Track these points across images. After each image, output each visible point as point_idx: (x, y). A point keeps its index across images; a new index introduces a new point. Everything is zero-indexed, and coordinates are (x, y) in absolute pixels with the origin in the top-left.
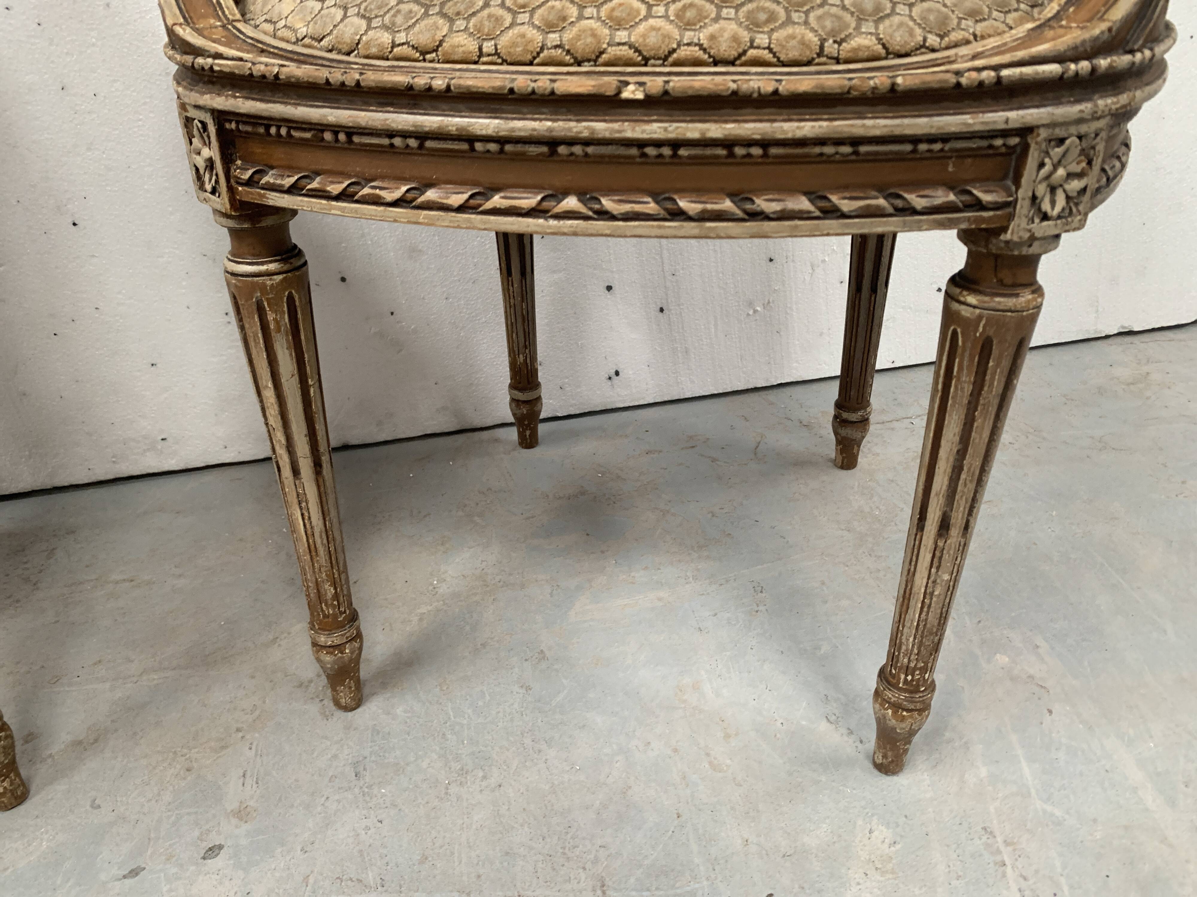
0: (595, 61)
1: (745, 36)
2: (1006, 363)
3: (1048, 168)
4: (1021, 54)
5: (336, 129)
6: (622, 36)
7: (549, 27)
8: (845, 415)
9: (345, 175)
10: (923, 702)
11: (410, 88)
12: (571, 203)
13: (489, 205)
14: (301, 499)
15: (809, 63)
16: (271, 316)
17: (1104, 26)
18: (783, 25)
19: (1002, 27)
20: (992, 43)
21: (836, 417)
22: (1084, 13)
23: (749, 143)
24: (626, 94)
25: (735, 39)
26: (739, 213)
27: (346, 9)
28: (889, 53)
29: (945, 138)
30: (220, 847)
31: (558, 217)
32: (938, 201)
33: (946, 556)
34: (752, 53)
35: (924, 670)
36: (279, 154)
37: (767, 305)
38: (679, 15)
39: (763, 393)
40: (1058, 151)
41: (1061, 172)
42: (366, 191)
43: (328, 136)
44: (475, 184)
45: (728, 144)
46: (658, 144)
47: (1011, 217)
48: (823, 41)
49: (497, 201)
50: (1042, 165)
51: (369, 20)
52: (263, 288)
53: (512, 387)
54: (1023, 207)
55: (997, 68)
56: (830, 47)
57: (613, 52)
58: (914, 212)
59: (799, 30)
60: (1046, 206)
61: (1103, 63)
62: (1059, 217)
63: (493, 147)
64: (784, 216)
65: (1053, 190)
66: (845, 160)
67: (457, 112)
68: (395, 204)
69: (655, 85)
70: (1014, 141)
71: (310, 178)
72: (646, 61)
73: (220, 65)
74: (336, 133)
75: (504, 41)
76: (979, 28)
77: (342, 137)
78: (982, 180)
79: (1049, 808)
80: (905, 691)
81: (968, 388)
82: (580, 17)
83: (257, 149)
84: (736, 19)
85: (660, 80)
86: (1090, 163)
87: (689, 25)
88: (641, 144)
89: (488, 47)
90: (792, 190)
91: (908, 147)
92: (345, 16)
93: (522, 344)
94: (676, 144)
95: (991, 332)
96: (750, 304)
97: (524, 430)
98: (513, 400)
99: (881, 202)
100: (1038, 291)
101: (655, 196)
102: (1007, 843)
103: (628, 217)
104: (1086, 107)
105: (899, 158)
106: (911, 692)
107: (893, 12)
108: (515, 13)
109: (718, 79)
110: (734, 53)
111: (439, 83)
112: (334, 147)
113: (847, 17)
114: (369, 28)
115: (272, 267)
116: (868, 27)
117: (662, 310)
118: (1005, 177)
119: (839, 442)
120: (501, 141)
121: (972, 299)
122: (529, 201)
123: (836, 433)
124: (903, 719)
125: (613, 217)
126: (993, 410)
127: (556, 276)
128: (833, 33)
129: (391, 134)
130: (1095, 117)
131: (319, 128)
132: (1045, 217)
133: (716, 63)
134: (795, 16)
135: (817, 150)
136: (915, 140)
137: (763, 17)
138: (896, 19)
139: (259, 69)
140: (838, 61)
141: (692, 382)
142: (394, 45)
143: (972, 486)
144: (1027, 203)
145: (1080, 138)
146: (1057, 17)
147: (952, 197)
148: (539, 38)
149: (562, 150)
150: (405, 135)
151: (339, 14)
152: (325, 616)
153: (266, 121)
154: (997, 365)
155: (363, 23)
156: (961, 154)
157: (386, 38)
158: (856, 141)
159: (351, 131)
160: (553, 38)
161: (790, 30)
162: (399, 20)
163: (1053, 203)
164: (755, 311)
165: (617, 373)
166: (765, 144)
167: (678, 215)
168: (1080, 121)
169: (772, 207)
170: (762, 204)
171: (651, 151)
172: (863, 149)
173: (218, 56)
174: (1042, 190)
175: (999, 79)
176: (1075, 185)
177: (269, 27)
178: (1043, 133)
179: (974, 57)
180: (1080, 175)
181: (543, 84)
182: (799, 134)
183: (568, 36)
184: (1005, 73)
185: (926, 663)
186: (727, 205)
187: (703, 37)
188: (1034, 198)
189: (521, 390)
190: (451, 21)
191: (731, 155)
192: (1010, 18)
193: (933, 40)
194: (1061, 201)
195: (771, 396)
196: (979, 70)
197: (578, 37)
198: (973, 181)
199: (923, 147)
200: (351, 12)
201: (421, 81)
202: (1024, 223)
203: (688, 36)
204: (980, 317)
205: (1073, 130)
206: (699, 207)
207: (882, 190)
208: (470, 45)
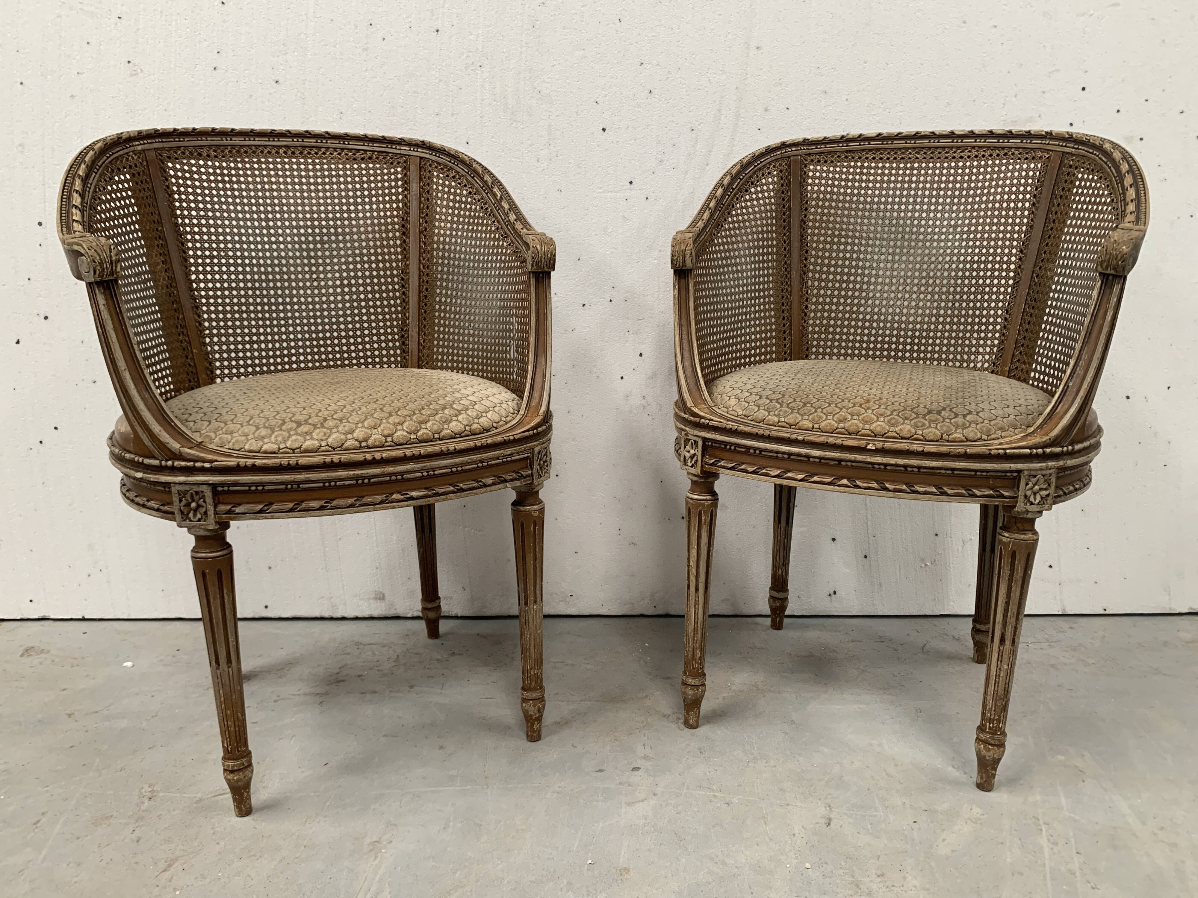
0: (857, 434)
1: (913, 430)
2: (1023, 563)
3: (1030, 485)
4: (1014, 445)
5: (755, 449)
6: (867, 427)
7: (840, 421)
8: (978, 626)
9: (755, 465)
10: (999, 740)
11: (789, 438)
12: (845, 481)
13: (812, 480)
14: (696, 603)
15: (937, 441)
16: (703, 518)
17: (1047, 438)
18: (928, 428)
19: (1012, 434)
20: (1007, 440)
21: (973, 628)
22: (1043, 432)
23: (913, 467)
24: (869, 447)
25: (909, 431)
26: (909, 490)
27: (759, 407)
28: (967, 440)
29: (988, 471)
30: (639, 768)
31: (839, 486)
32: (986, 493)
33: (1004, 655)
34: (915, 436)
35: (999, 721)
36: (728, 455)
37: (933, 562)
38: (889, 421)
39: (930, 619)
40: (1034, 480)
41: (1037, 487)
42: (764, 471)
43: (752, 451)
44: (807, 472)
45: (905, 466)
46: (879, 464)
47: (1017, 502)
48: (942, 435)
49: (816, 478)
50: (1027, 484)
51: (769, 412)
52: (703, 505)
53: (772, 589)
54: (1021, 499)
55: (1005, 449)
56: (945, 436)
57: (863, 432)
58: (976, 496)
59: (934, 430)
60: (1032, 499)
61: (1048, 450)
62: (1038, 504)
63: (817, 460)
64: (925, 493)
65: (1035, 494)
66: (949, 475)
67: (806, 448)
68: (775, 477)
69: (880, 445)
70: (1016, 474)
71: (740, 465)
72: (875, 436)
73: (711, 423)
74: (755, 450)
75: (823, 425)
76: (1003, 434)
77: (757, 452)
78: (1004, 487)
79: (1072, 815)
80: (990, 733)
81: (1008, 573)
82: (852, 419)
83: (718, 453)
84: (910, 424)
85: (881, 443)
86: (1049, 485)
87: (892, 425)
88: (873, 464)
89: (816, 426)
90: (930, 485)
91: (973, 473)
92: (759, 410)
93: (781, 563)
94: (886, 465)
95: (1015, 548)
96: (923, 560)
97: (776, 618)
98: (771, 597)
99: (963, 491)
100: (1036, 533)
101: (877, 482)
102: (1045, 823)
103: (866, 488)
104: (1043, 465)
105: (970, 477)
106: (992, 734)
107: (970, 426)
108: (827, 416)
109: (902, 445)
110: (909, 436)
111: (800, 438)
112: (754, 455)
113: (952, 427)
114: (769, 415)
115: (709, 497)
116: (959, 431)
117: (866, 557)
118: (1014, 487)
119: (975, 644)
120: (820, 458)
121: (1006, 534)
122: (829, 480)
123: (973, 638)
124: (989, 750)
125: (860, 488)
126: (1020, 583)
127: (802, 529)
128: (946, 432)
129: (777, 452)
130: (1047, 468)
131: (748, 448)
132: (1032, 504)
133: (902, 438)
134: (932, 425)
135: (938, 471)
136: (976, 471)
137: (920, 424)
138: (970, 429)
139: (728, 427)
140: (948, 441)
141: (883, 605)
142: (779, 422)
143: (1014, 619)
144: (1023, 497)
145: (1044, 476)
146: (1033, 432)
147: (991, 492)
148: (836, 425)
149: (843, 463)
150: (783, 453)
151: (756, 409)
152: (694, 668)
153: (726, 443)
154: (1019, 563)
155: (767, 414)
156: (995, 477)
157: (776, 419)
158: (953, 470)
159: (761, 450)
160: (841, 425)
161: (930, 430)
162: (781, 413)
163: (1035, 499)
164: (926, 565)
165: (835, 593)
166: (919, 468)
167: (886, 489)
168: (1041, 469)
169: (921, 489)
170: (917, 488)
171: (876, 466)
172: (956, 472)
173: (711, 420)
174: (1029, 493)
175: (1006, 453)
176: (1044, 493)
177: (726, 410)
178: (1026, 473)
179: (1000, 444)
180: (1046, 489)
181: (839, 441)
182: (931, 465)
183: (847, 425)
184: (1008, 451)
185: (1000, 717)
186: (904, 487)
187: (897, 429)
188: (1026, 496)
189: (777, 591)
190: (802, 416)
191: (906, 470)
192: (1016, 431)
193: (984, 437)
194: (1038, 498)
195: (936, 621)
196: (998, 449)
197: (851, 426)
198: (1001, 487)
199: (979, 473)
200: (761, 408)
201: (794, 436)
202: (1022, 505)
203: (892, 429)
204: (1010, 542)
205: (1039, 472)
206: (893, 487)
207: (964, 487)
208: (810, 425)
